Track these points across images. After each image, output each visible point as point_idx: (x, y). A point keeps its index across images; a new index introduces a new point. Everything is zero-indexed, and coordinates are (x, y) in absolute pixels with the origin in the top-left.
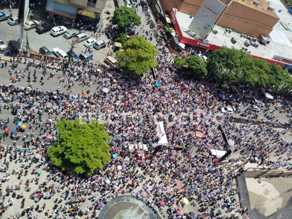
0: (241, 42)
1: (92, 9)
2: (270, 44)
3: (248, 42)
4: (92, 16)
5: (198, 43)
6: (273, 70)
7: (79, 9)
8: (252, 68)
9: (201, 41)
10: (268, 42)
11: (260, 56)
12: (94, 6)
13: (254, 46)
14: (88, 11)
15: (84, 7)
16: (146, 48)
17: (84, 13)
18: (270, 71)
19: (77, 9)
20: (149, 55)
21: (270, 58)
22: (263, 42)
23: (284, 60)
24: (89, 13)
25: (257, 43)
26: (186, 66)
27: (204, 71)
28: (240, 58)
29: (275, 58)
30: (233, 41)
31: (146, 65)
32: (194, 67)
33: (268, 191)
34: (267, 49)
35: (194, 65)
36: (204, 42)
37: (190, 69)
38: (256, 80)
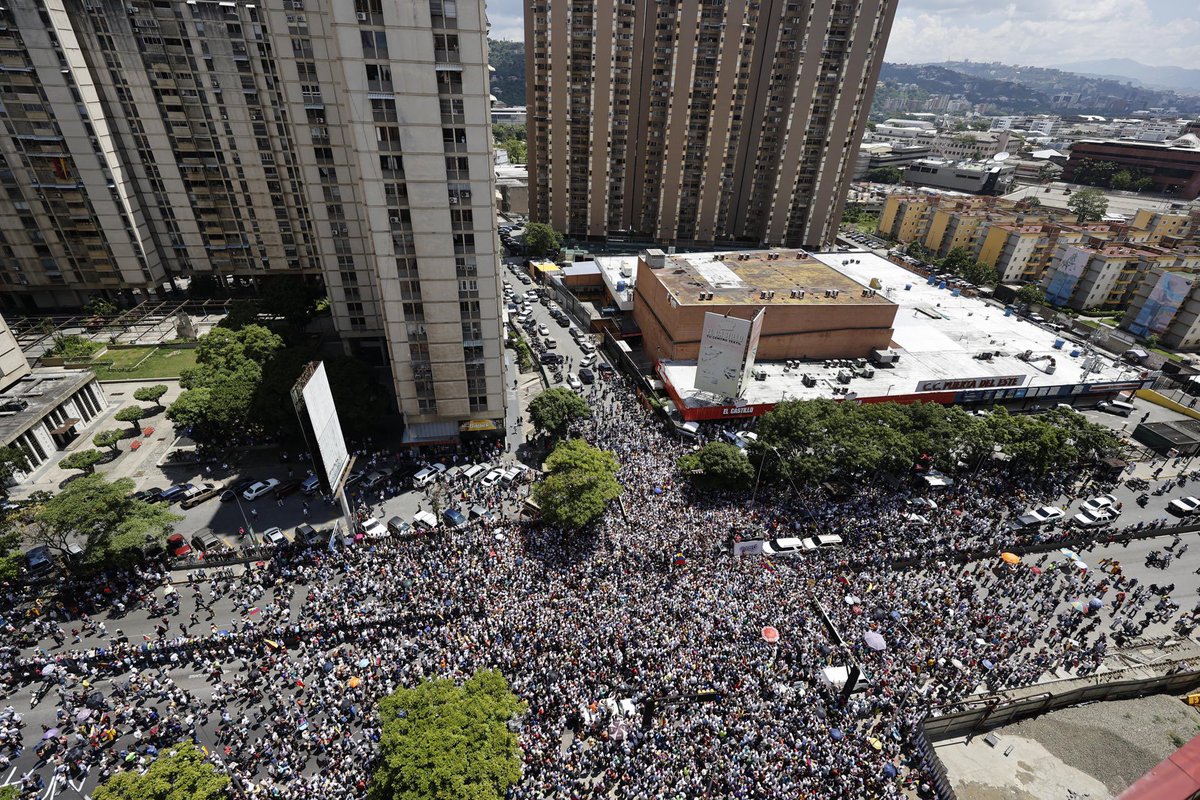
0: (827, 378)
1: (482, 415)
2: (901, 360)
3: (847, 372)
4: (490, 426)
5: (726, 411)
6: (918, 419)
7: (461, 423)
8: (856, 431)
9: (729, 403)
10: (896, 359)
11: (884, 394)
12: (486, 409)
13: (863, 376)
14: (479, 421)
15: (467, 416)
16: (585, 462)
17: (473, 426)
18: (910, 423)
19: (457, 424)
20: (594, 476)
21: (912, 391)
22: (882, 361)
23: (948, 384)
24: (482, 424)
25: (869, 367)
26: (700, 471)
27: (746, 471)
28: (821, 417)
29: (924, 385)
30: (809, 383)
31: (593, 499)
32: (716, 468)
33: (1028, 768)
34: (900, 373)
35: (716, 463)
36: (737, 404)
37: (710, 474)
38: (878, 455)
